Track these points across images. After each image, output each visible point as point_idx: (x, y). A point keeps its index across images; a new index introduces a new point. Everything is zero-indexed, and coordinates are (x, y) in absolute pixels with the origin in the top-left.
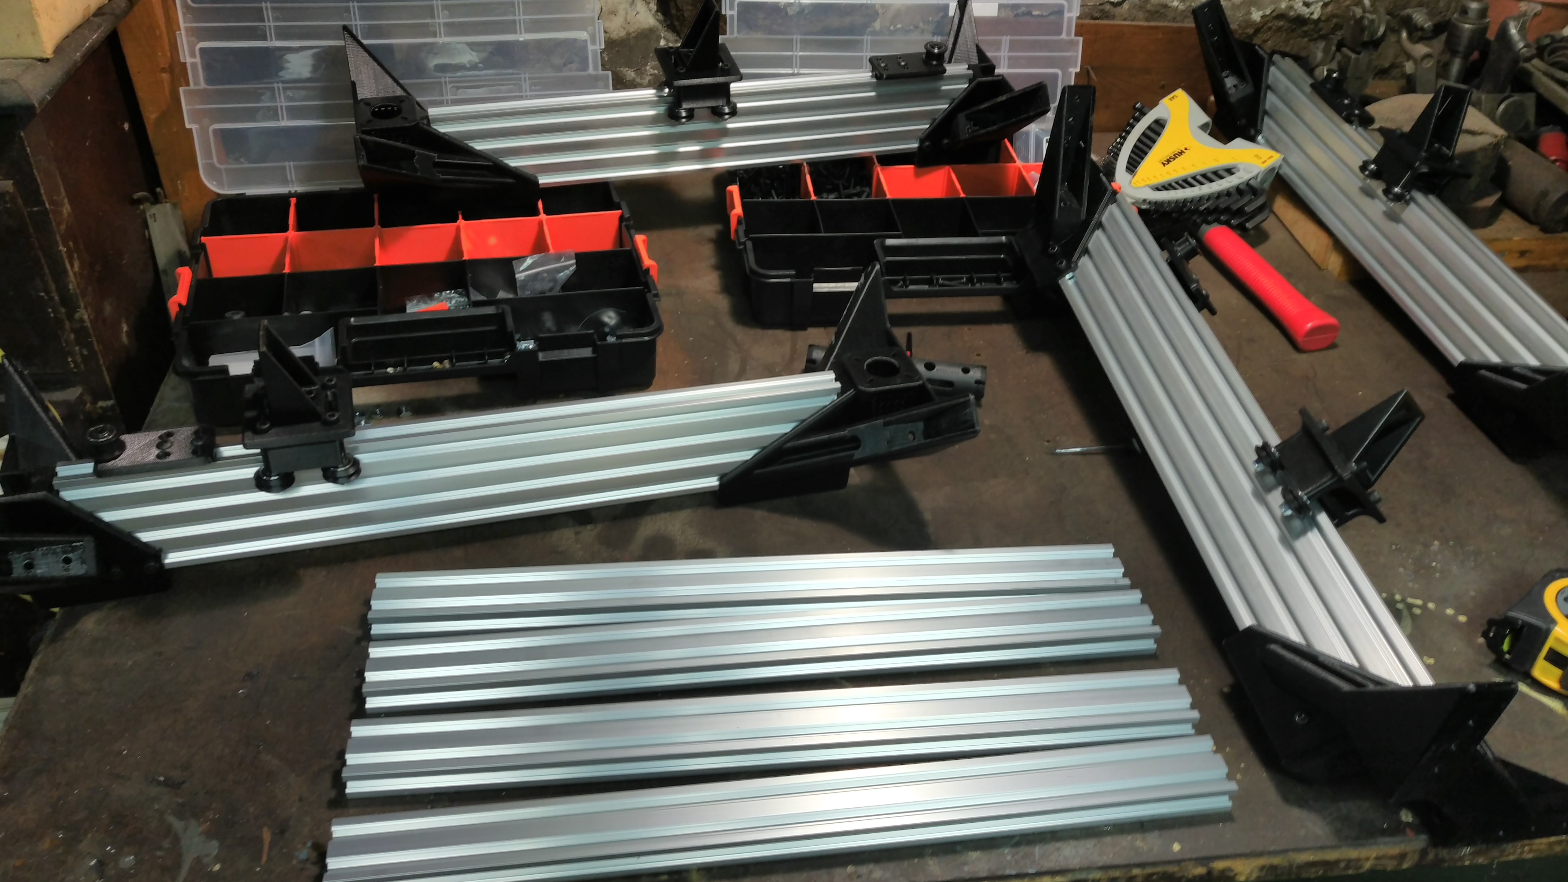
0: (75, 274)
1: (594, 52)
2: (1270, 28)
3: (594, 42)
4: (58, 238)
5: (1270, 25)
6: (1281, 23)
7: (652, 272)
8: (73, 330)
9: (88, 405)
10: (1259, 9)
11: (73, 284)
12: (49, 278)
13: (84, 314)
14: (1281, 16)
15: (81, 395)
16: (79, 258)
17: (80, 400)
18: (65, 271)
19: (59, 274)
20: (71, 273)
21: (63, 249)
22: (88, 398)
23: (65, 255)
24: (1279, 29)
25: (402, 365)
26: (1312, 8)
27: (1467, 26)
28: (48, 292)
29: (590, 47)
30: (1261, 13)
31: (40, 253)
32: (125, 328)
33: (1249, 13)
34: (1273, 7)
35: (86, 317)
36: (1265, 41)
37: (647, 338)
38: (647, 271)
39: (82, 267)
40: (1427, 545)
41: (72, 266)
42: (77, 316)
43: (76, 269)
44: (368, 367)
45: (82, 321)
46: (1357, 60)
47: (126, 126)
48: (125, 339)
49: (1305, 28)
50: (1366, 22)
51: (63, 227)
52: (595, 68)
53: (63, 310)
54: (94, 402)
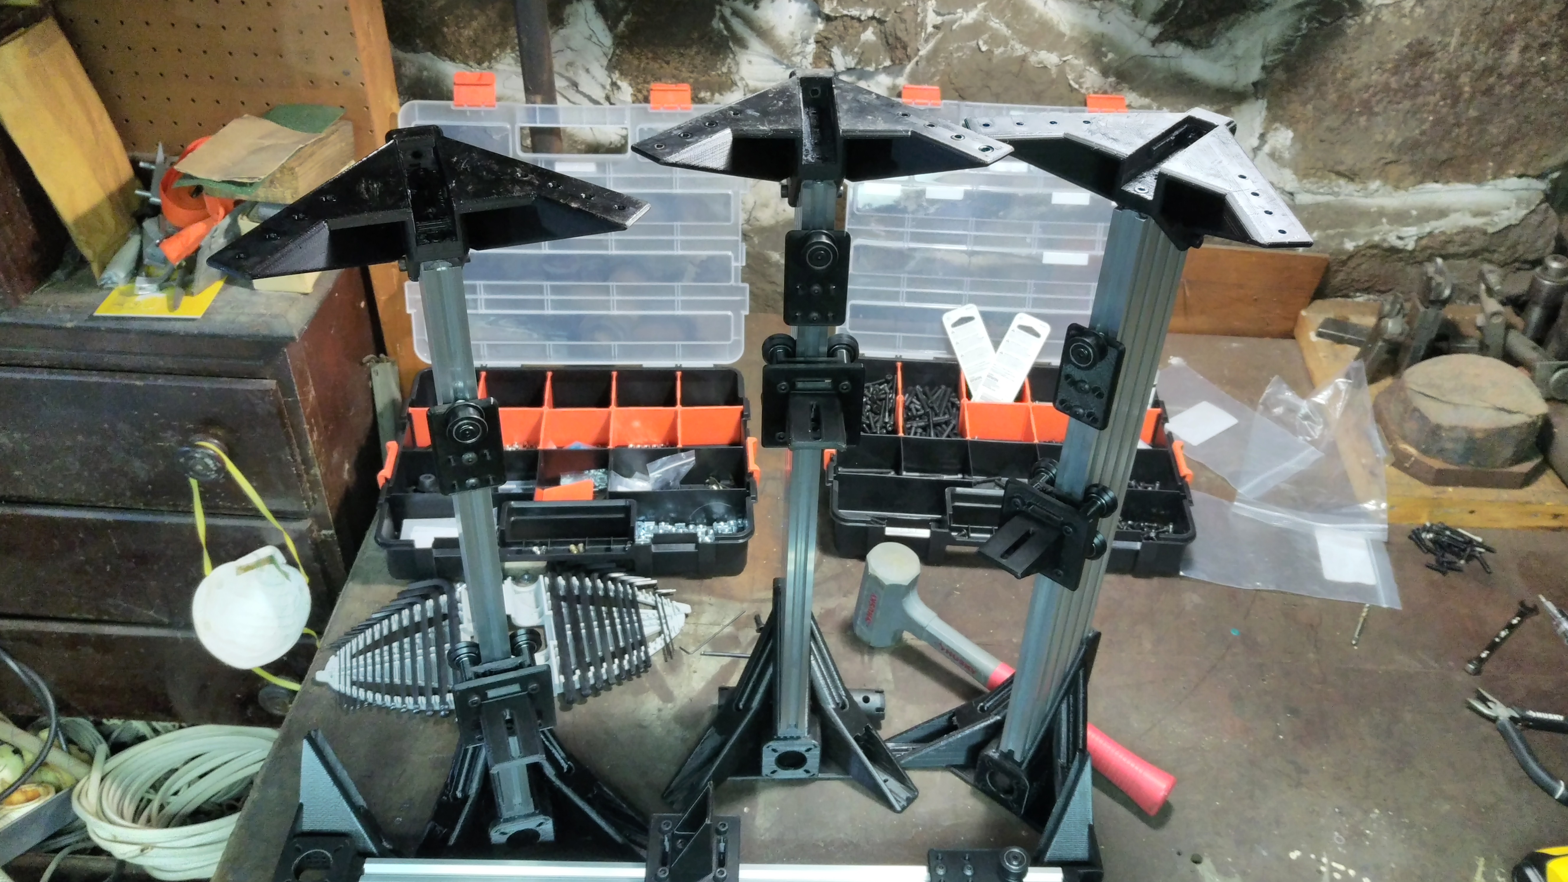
0: (313, 443)
1: (736, 268)
2: (1364, 255)
3: (736, 259)
4: (304, 419)
5: (1363, 252)
6: (1375, 251)
7: (755, 475)
8: (309, 481)
9: (315, 532)
10: (1352, 240)
11: (311, 450)
12: (295, 446)
13: (317, 471)
14: (1375, 246)
15: (311, 526)
16: (318, 430)
17: (310, 530)
18: (307, 442)
19: (302, 445)
20: (311, 443)
21: (306, 427)
22: (315, 527)
23: (307, 431)
24: (1374, 256)
25: (546, 545)
26: (1407, 240)
27: (1547, 282)
28: (293, 456)
29: (734, 264)
30: (1354, 244)
31: (290, 430)
32: (347, 466)
33: (1342, 243)
34: (1366, 239)
35: (318, 473)
36: (1359, 265)
37: (741, 541)
38: (751, 474)
39: (319, 436)
40: (1367, 812)
41: (312, 437)
42: (312, 472)
43: (315, 438)
44: (520, 544)
45: (316, 475)
46: (1425, 313)
47: (363, 304)
48: (346, 476)
49: (1400, 255)
50: (1434, 283)
51: (308, 410)
52: (736, 281)
53: (303, 467)
54: (319, 531)
